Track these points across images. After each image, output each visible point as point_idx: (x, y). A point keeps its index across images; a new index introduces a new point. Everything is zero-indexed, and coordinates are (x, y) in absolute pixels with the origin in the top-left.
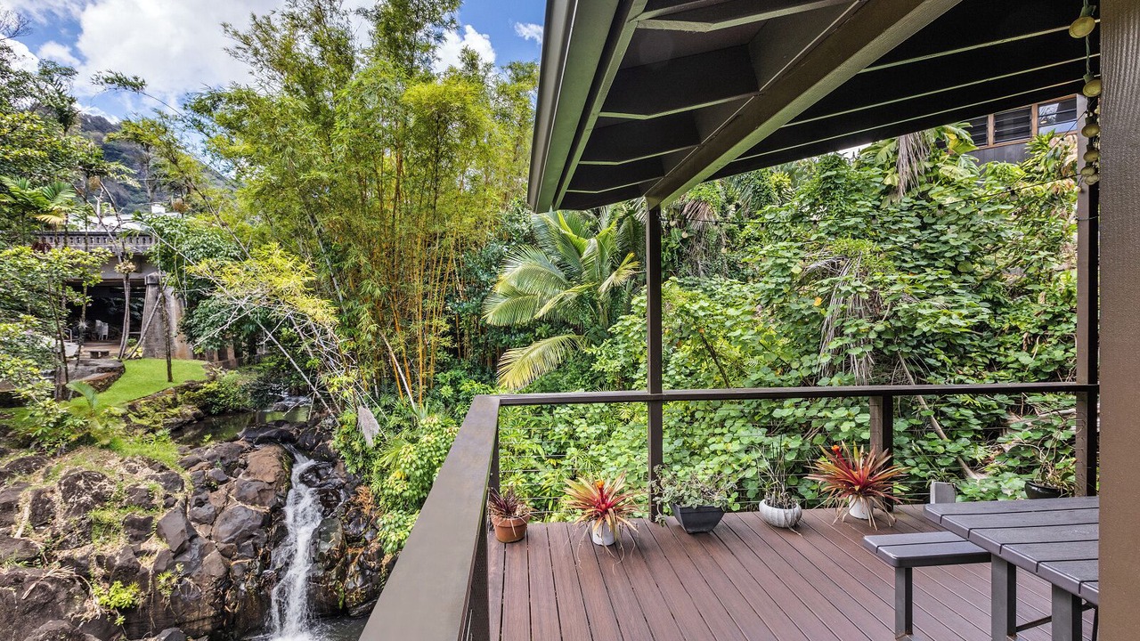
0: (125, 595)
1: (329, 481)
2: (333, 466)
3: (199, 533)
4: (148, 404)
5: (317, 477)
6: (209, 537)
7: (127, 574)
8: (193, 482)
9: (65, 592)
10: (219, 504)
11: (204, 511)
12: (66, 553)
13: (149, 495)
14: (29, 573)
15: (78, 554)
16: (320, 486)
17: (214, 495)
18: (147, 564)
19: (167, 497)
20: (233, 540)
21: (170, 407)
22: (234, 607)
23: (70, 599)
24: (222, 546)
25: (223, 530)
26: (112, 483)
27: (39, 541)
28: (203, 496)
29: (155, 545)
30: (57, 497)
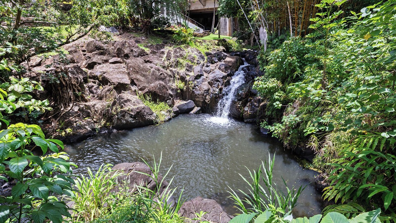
0: (181, 85)
1: (252, 72)
2: (255, 67)
3: (204, 75)
4: (209, 42)
5: (248, 70)
6: (207, 77)
7: (183, 79)
8: (207, 59)
9: (169, 78)
10: (213, 68)
11: (207, 69)
12: (171, 69)
13: (194, 58)
14: (162, 69)
15: (174, 69)
16: (248, 73)
17: (212, 65)
18: (188, 78)
19: (198, 61)
20: (212, 80)
21: (216, 45)
22: (208, 101)
23: (169, 81)
24: (209, 81)
25: (211, 76)
26: (185, 53)
27: (167, 63)
28: (209, 64)
29: (192, 74)
30: (172, 53)
